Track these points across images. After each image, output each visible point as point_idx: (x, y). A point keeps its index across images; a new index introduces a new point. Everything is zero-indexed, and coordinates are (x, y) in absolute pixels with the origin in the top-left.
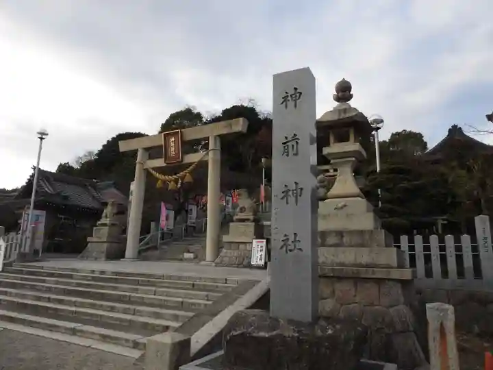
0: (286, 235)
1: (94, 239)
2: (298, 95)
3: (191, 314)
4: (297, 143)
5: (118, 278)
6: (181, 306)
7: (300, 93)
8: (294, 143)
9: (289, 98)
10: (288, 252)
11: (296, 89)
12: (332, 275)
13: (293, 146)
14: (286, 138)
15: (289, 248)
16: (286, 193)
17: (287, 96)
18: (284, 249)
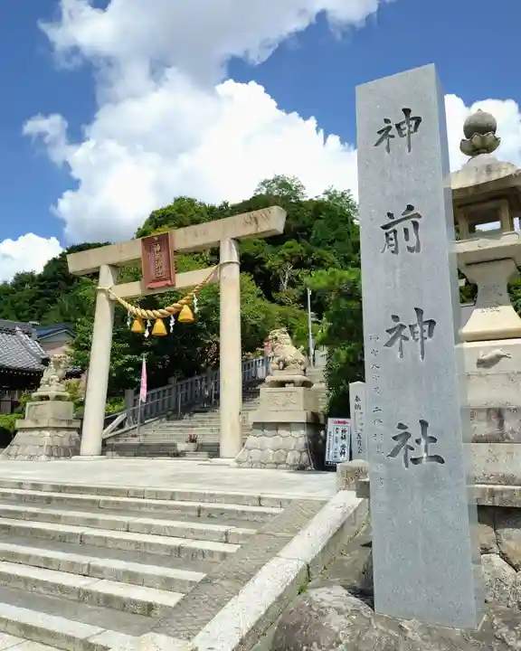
0: (401, 426)
1: (28, 423)
2: (413, 123)
3: (198, 576)
4: (416, 225)
5: (63, 497)
6: (177, 556)
7: (418, 120)
8: (408, 224)
9: (394, 131)
10: (410, 463)
11: (407, 111)
12: (490, 503)
13: (406, 231)
14: (390, 215)
15: (412, 455)
16: (396, 331)
17: (389, 128)
18: (401, 456)
